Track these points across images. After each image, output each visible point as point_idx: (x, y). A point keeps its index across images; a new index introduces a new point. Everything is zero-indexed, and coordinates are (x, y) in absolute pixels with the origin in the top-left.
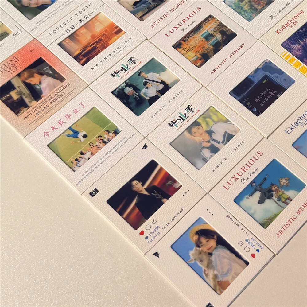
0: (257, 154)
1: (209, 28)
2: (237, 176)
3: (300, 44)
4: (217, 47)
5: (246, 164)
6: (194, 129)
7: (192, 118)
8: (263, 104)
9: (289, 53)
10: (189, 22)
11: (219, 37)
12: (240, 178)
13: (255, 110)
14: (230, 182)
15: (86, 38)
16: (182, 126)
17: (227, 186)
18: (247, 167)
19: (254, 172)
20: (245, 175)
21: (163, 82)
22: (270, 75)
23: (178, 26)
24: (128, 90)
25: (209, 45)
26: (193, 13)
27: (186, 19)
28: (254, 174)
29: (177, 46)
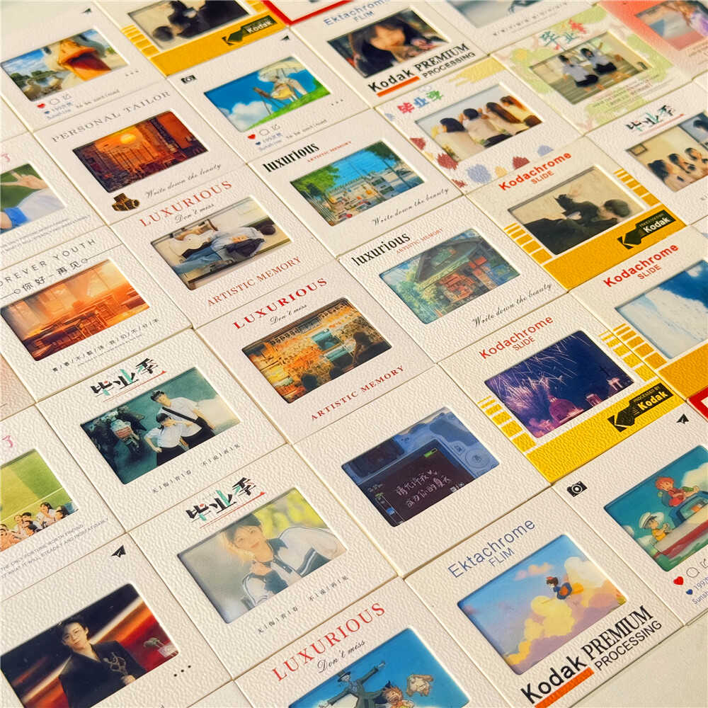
0: (370, 610)
1: (333, 325)
2: (311, 652)
3: (529, 387)
4: (341, 366)
5: (339, 628)
6: (243, 532)
7: (243, 505)
8: (413, 501)
9: (498, 402)
10: (292, 305)
11: (350, 345)
12: (317, 657)
13: (392, 512)
14: (291, 663)
15: (62, 307)
16: (217, 521)
17: (282, 670)
18: (339, 636)
19: (352, 650)
20: (330, 653)
21: (200, 422)
22: (446, 442)
23: (265, 310)
24: (121, 427)
25: (324, 360)
26: (307, 289)
27: (289, 299)
28: (353, 653)
29: (253, 351)
